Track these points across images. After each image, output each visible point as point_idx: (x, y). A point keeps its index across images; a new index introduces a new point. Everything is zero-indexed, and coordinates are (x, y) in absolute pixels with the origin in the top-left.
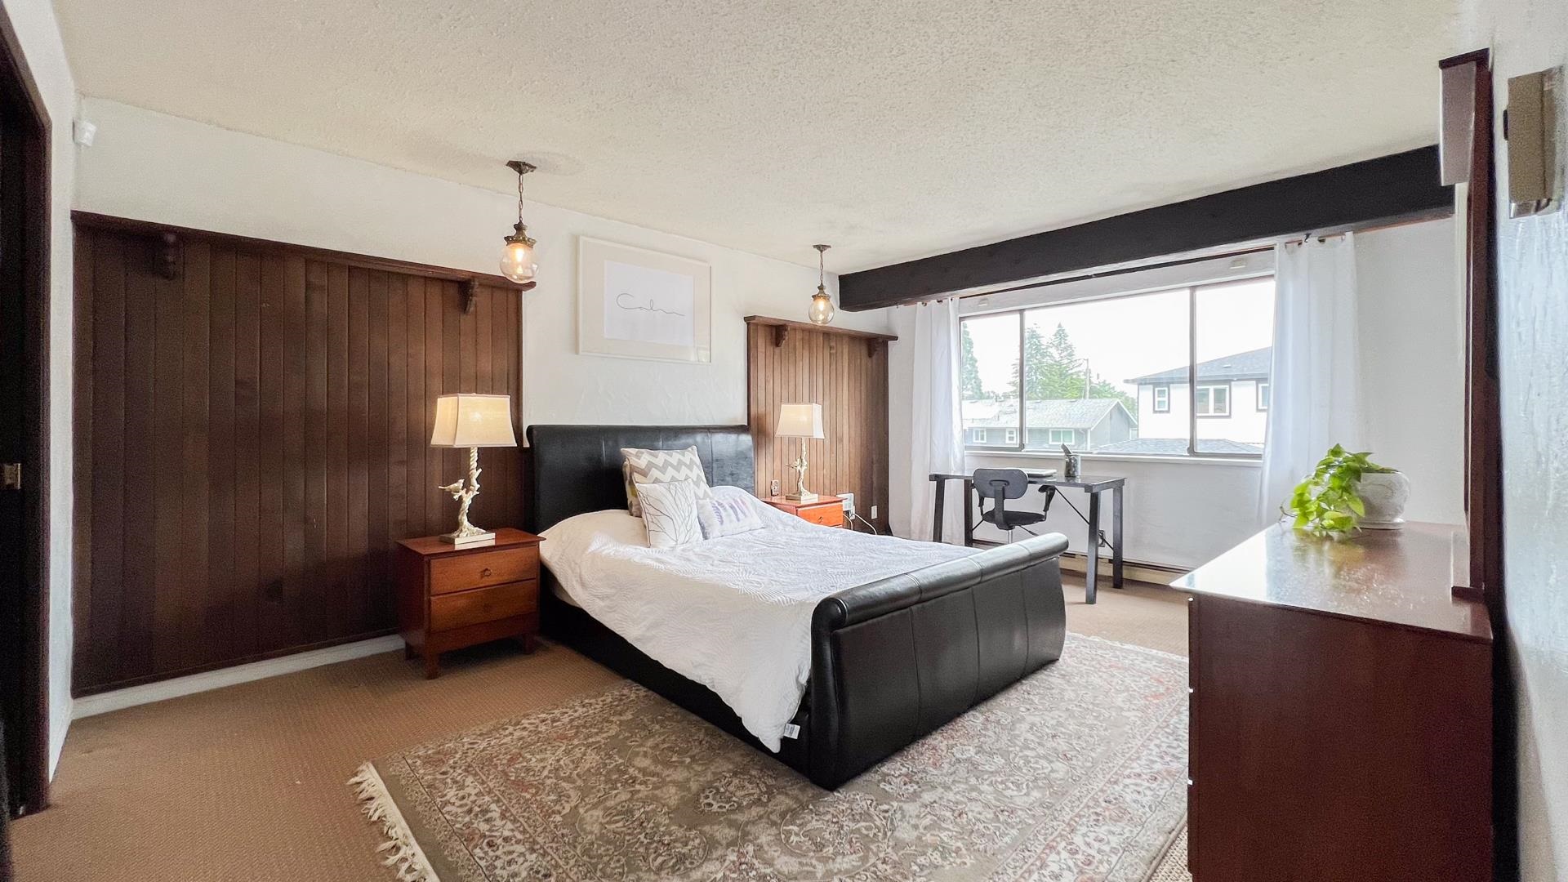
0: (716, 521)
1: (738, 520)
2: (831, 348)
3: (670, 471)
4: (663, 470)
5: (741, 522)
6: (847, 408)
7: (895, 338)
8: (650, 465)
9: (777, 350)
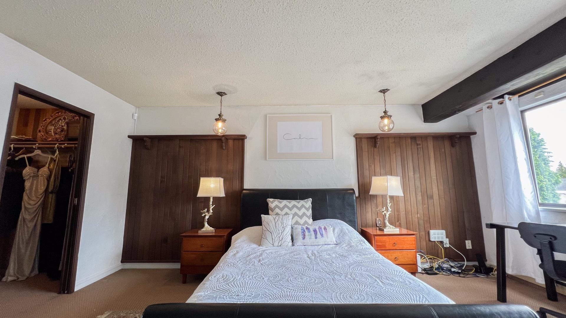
0: (301, 237)
1: (316, 238)
2: (417, 145)
3: (286, 210)
4: (282, 209)
5: (317, 240)
6: (435, 178)
7: (475, 133)
8: (277, 206)
9: (375, 149)
